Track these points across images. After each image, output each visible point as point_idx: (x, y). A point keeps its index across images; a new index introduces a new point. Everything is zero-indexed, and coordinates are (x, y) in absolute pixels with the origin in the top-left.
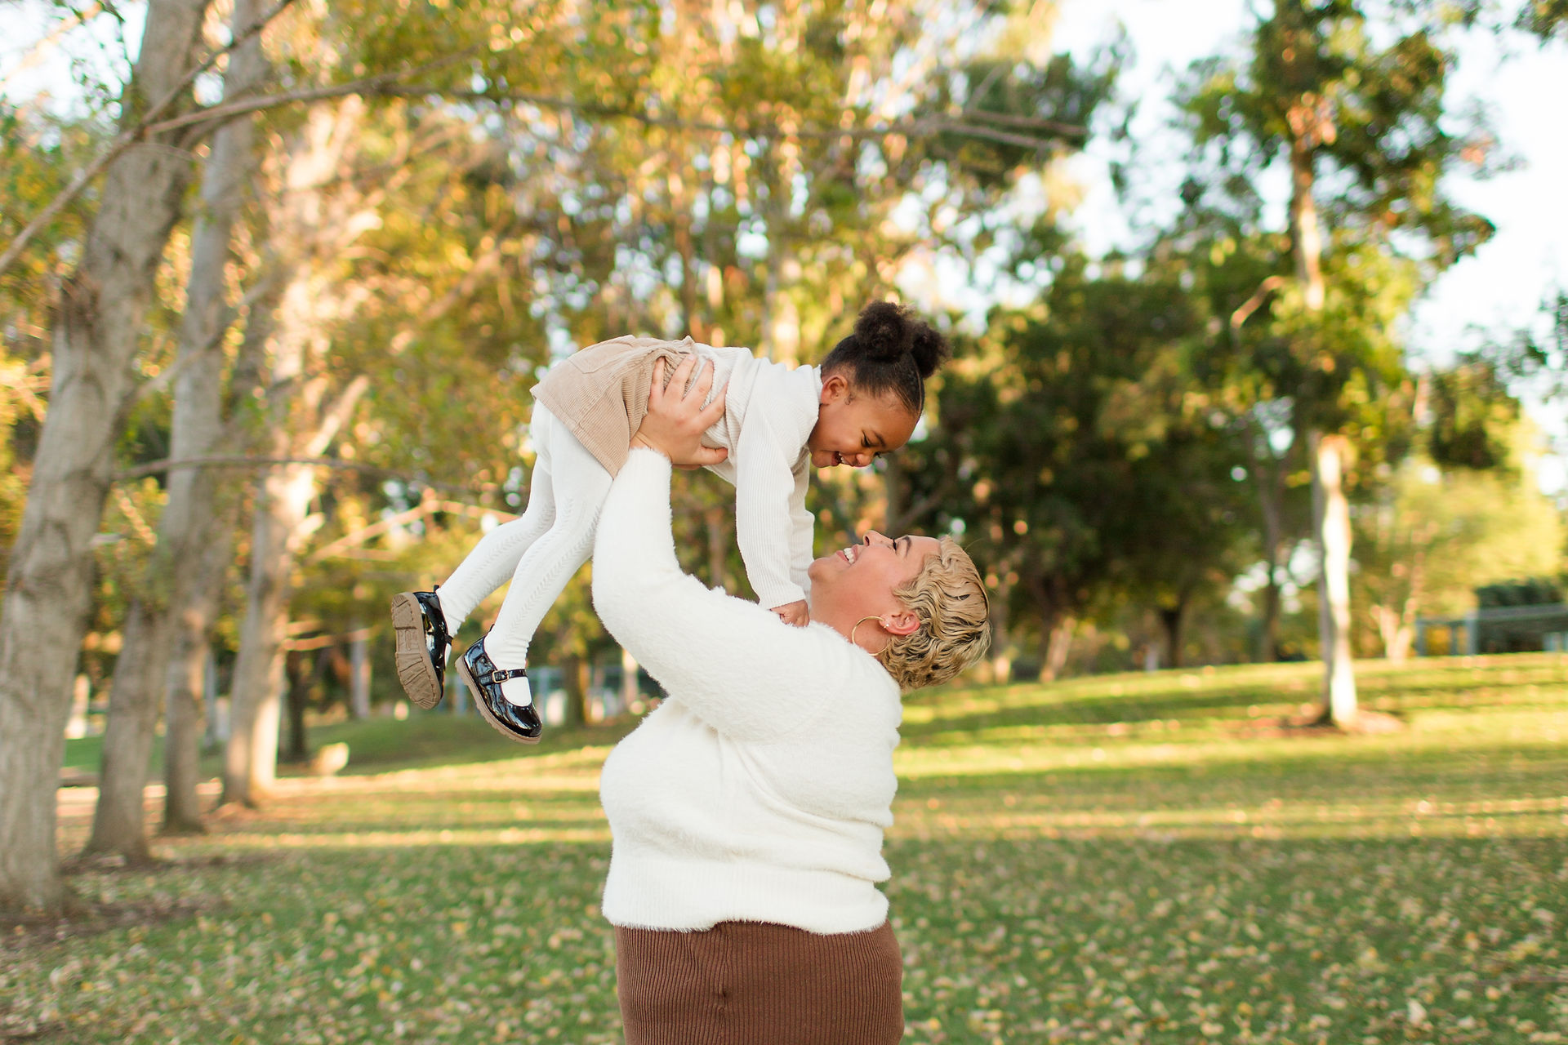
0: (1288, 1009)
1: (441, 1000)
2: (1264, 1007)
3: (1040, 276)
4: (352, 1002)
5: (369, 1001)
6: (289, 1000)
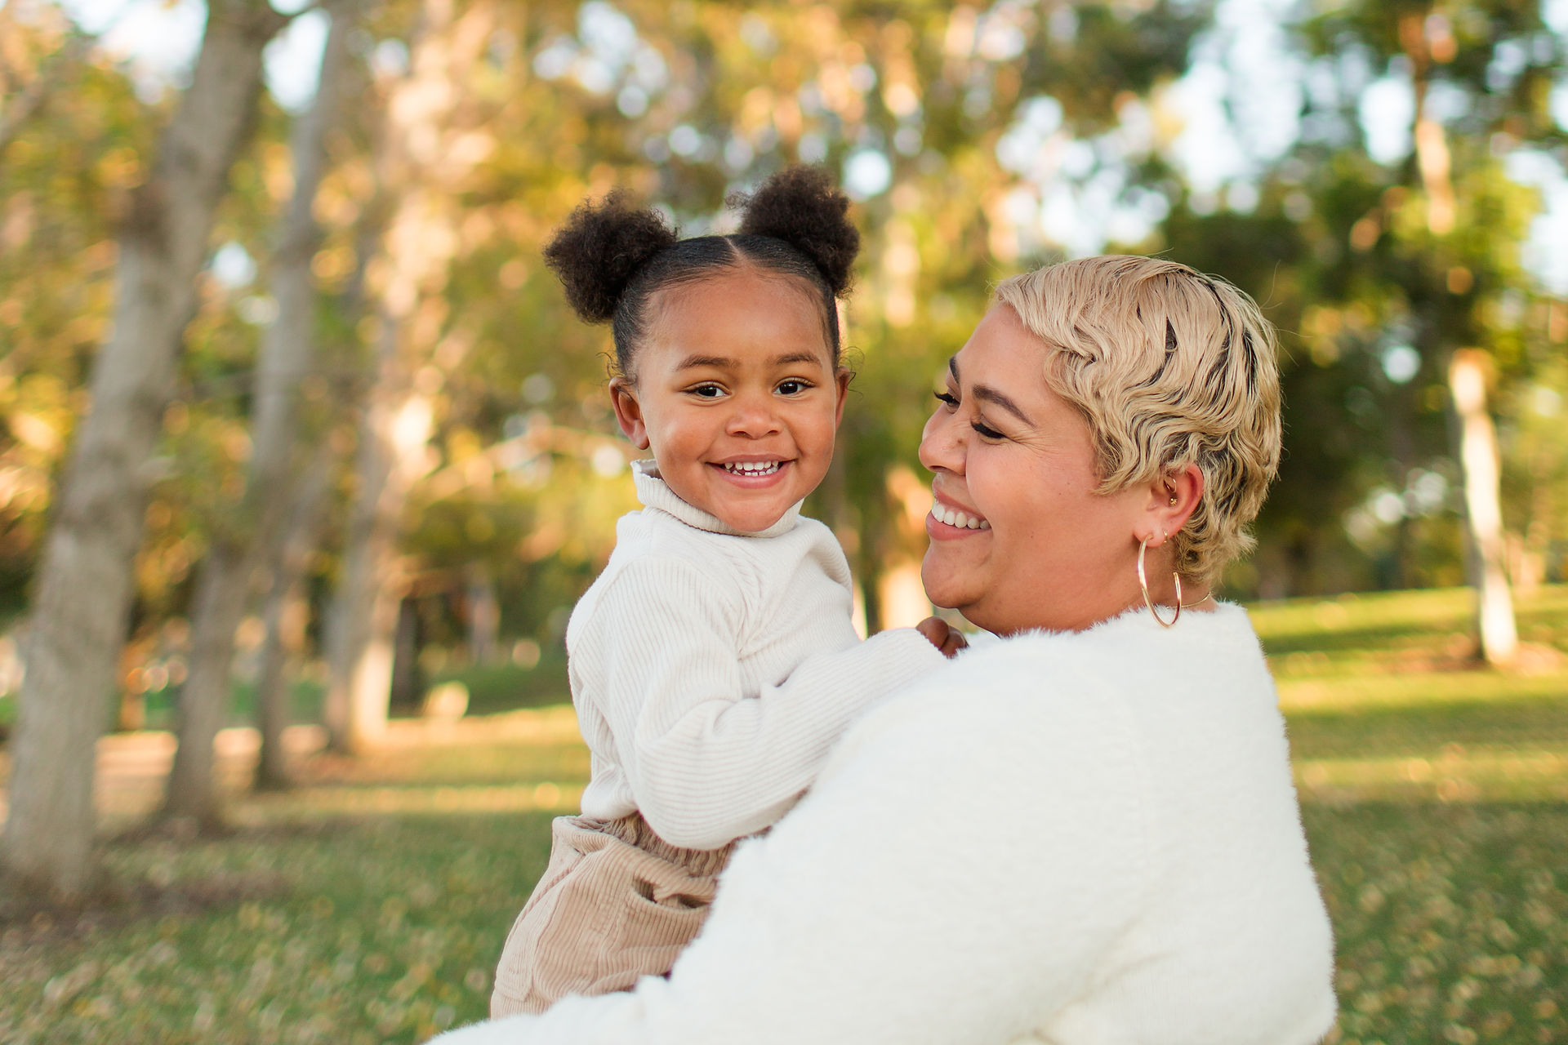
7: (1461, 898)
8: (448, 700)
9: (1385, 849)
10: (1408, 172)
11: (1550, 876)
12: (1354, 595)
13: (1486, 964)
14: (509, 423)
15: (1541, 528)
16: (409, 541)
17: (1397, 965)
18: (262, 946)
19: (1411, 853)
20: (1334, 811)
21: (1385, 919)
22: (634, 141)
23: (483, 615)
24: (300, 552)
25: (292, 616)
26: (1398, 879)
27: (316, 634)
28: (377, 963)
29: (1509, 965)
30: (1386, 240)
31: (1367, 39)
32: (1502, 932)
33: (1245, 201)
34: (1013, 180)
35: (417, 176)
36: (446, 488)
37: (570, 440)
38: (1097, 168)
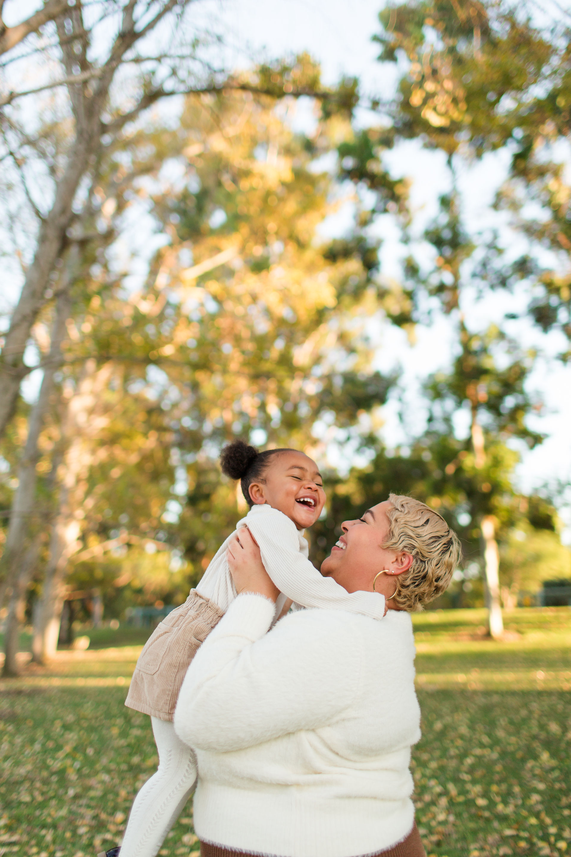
0: (517, 789)
1: (97, 773)
2: (504, 787)
3: (370, 454)
4: (52, 774)
5: (62, 773)
6: (22, 771)
7: (472, 727)
8: (83, 642)
9: (445, 708)
10: (468, 445)
11: (506, 719)
12: (441, 610)
13: (478, 751)
14: (112, 532)
15: (516, 586)
16: (69, 579)
17: (445, 751)
18: (6, 737)
19: (456, 709)
20: (427, 693)
21: (442, 734)
22: (166, 421)
23: (98, 609)
24: (25, 582)
25: (20, 608)
26: (448, 719)
27: (29, 613)
28: (51, 744)
29: (486, 752)
30: (459, 470)
31: (455, 393)
32: (485, 740)
33: (406, 453)
34: (315, 442)
35: (79, 432)
36: (85, 557)
37: (135, 539)
38: (348, 439)
